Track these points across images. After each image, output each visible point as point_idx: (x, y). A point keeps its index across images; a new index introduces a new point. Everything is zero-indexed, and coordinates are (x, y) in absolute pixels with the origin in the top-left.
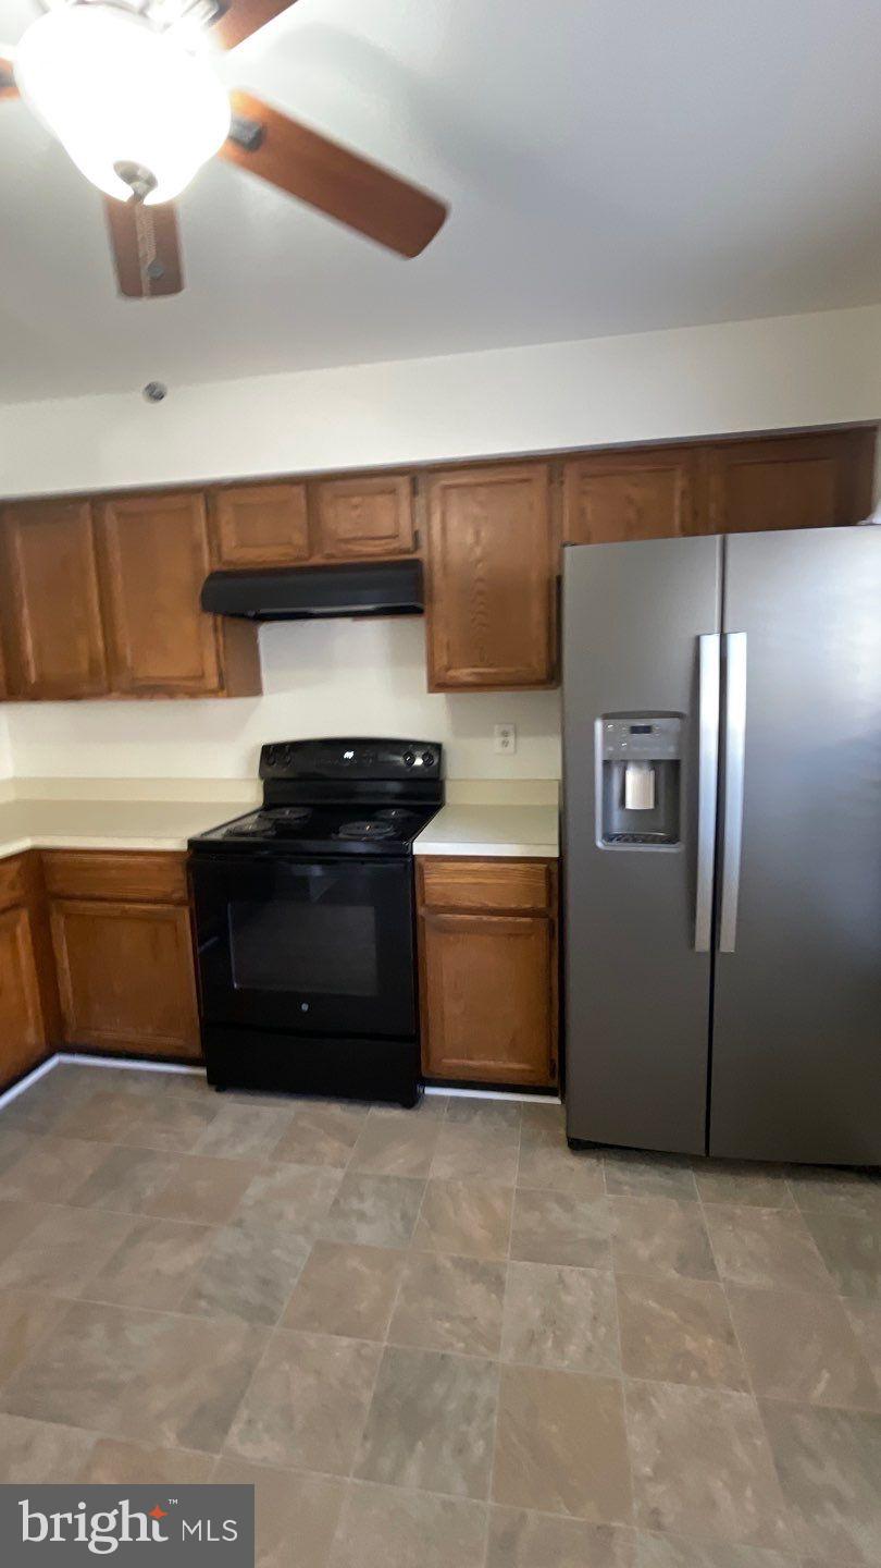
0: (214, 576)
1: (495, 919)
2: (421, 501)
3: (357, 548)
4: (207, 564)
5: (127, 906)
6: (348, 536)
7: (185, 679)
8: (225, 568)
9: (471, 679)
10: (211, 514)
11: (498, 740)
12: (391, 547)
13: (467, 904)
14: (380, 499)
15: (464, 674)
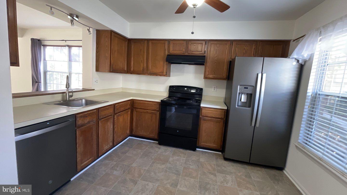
0: (168, 55)
1: (214, 119)
2: (207, 46)
3: (194, 53)
4: (167, 53)
5: (148, 111)
6: (193, 50)
7: (160, 73)
8: (170, 54)
9: (212, 77)
10: (169, 44)
11: (213, 89)
12: (200, 53)
13: (209, 116)
14: (199, 45)
15: (211, 76)
